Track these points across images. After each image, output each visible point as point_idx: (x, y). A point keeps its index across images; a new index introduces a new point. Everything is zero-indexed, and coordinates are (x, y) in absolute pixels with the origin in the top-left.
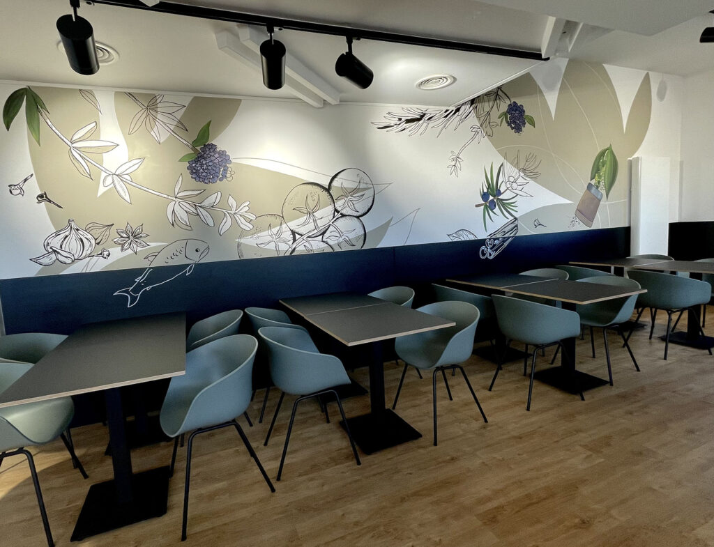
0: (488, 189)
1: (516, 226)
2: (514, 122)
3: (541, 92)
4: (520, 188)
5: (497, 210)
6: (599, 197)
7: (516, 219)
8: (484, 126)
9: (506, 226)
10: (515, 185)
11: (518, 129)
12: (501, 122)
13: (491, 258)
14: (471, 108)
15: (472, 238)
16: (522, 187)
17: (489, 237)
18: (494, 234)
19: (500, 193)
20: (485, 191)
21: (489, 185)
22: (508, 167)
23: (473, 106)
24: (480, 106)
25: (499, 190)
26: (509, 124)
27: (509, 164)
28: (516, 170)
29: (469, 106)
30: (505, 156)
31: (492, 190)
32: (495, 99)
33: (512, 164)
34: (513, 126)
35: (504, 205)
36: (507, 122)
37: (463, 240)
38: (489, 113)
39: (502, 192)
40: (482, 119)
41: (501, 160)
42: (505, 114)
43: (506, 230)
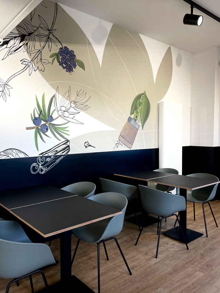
0: (39, 115)
1: (68, 146)
2: (66, 63)
3: (90, 44)
4: (72, 116)
5: (49, 133)
6: (137, 127)
7: (68, 141)
8: (35, 61)
9: (58, 146)
10: (66, 114)
11: (69, 69)
12: (53, 61)
13: (43, 173)
15: (22, 156)
17: (41, 156)
18: (46, 152)
19: (52, 119)
20: (37, 116)
21: (41, 112)
22: (59, 98)
24: (30, 43)
25: (51, 117)
26: (61, 64)
27: (61, 97)
28: (68, 102)
30: (57, 90)
31: (44, 116)
32: (47, 41)
33: (63, 96)
34: (64, 66)
35: (56, 130)
36: (59, 62)
38: (40, 52)
39: (54, 118)
41: (53, 92)
42: (57, 55)
43: (58, 149)
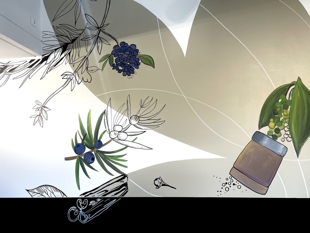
0: (83, 140)
1: (126, 185)
2: (122, 65)
4: (131, 138)
5: (95, 164)
7: (125, 176)
8: (80, 72)
9: (109, 183)
10: (123, 136)
11: (128, 71)
12: (104, 66)
14: (63, 55)
15: (58, 195)
16: (134, 137)
17: (83, 196)
18: (91, 192)
19: (100, 144)
20: (80, 141)
21: (85, 136)
22: (112, 113)
23: (65, 53)
24: (74, 52)
25: (100, 141)
26: (115, 67)
27: (114, 112)
28: (125, 118)
29: (59, 53)
30: (109, 102)
31: (90, 141)
32: (96, 42)
33: (119, 111)
34: (120, 68)
35: (106, 159)
36: (113, 65)
37: (47, 197)
38: (86, 58)
39: (103, 143)
40: (76, 65)
41: (102, 106)
42: (109, 57)
43: (109, 188)
